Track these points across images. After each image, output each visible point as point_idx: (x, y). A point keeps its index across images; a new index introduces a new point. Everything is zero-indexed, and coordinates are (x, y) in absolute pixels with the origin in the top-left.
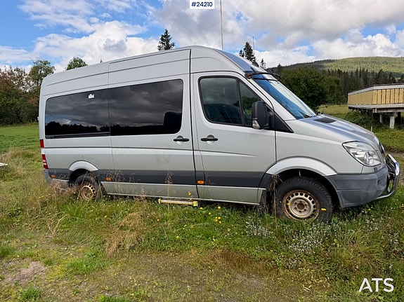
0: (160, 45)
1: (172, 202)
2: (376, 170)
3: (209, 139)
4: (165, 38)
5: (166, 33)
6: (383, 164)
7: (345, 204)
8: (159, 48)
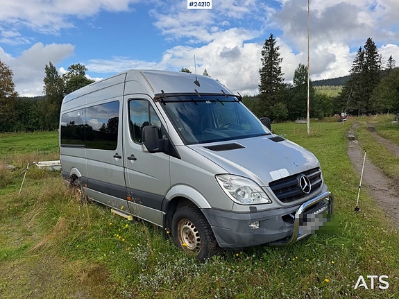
0: (263, 49)
1: (118, 213)
2: (253, 209)
3: (132, 158)
4: (270, 43)
5: (271, 37)
6: (276, 203)
7: (222, 244)
8: (263, 53)
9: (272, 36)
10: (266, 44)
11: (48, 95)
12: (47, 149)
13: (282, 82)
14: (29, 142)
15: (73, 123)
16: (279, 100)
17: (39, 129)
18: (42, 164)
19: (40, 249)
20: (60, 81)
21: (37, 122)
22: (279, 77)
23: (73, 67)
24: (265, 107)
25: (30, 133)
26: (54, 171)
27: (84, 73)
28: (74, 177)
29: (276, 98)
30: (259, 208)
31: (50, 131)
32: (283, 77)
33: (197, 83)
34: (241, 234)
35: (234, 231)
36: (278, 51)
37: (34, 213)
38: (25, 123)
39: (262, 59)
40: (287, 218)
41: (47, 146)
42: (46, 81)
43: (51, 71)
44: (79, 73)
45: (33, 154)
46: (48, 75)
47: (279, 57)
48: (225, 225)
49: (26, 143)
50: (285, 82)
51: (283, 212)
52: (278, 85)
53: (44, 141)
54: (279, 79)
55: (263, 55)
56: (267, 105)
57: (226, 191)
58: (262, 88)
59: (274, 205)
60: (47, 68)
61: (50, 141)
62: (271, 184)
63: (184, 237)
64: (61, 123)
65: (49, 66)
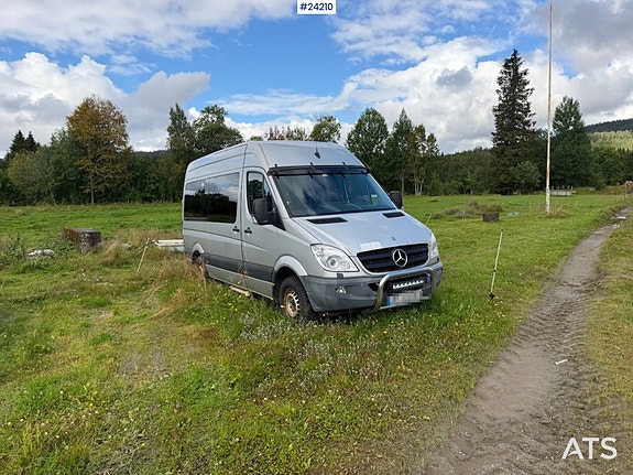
0: (500, 75)
1: (235, 289)
2: (340, 276)
3: (248, 231)
4: (512, 64)
5: (514, 55)
6: (363, 272)
7: (316, 308)
8: (500, 80)
9: (515, 52)
10: (506, 66)
11: (172, 151)
12: (169, 227)
13: (531, 128)
14: (146, 216)
15: (204, 191)
16: (527, 157)
17: (159, 198)
18: (163, 243)
19: (158, 317)
20: (189, 131)
21: (157, 188)
22: (527, 119)
23: (208, 110)
24: (502, 168)
25: (147, 204)
26: (177, 252)
27: (223, 119)
28: (197, 254)
29: (520, 153)
30: (345, 275)
31: (174, 201)
32: (533, 119)
33: (317, 155)
34: (329, 297)
35: (323, 295)
36: (526, 78)
37: (154, 289)
38: (141, 190)
39: (498, 91)
40: (374, 286)
41: (170, 223)
42: (170, 130)
43: (178, 116)
44: (215, 119)
45: (152, 232)
46: (174, 122)
47: (526, 87)
48: (316, 289)
49: (142, 218)
50: (537, 128)
51: (369, 280)
52: (525, 133)
53: (166, 216)
54: (527, 123)
55: (500, 84)
56: (505, 165)
57: (318, 259)
58: (497, 137)
59: (361, 274)
60: (172, 113)
61: (173, 216)
62: (359, 255)
63: (289, 305)
64: (186, 192)
65: (175, 109)
